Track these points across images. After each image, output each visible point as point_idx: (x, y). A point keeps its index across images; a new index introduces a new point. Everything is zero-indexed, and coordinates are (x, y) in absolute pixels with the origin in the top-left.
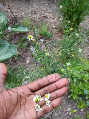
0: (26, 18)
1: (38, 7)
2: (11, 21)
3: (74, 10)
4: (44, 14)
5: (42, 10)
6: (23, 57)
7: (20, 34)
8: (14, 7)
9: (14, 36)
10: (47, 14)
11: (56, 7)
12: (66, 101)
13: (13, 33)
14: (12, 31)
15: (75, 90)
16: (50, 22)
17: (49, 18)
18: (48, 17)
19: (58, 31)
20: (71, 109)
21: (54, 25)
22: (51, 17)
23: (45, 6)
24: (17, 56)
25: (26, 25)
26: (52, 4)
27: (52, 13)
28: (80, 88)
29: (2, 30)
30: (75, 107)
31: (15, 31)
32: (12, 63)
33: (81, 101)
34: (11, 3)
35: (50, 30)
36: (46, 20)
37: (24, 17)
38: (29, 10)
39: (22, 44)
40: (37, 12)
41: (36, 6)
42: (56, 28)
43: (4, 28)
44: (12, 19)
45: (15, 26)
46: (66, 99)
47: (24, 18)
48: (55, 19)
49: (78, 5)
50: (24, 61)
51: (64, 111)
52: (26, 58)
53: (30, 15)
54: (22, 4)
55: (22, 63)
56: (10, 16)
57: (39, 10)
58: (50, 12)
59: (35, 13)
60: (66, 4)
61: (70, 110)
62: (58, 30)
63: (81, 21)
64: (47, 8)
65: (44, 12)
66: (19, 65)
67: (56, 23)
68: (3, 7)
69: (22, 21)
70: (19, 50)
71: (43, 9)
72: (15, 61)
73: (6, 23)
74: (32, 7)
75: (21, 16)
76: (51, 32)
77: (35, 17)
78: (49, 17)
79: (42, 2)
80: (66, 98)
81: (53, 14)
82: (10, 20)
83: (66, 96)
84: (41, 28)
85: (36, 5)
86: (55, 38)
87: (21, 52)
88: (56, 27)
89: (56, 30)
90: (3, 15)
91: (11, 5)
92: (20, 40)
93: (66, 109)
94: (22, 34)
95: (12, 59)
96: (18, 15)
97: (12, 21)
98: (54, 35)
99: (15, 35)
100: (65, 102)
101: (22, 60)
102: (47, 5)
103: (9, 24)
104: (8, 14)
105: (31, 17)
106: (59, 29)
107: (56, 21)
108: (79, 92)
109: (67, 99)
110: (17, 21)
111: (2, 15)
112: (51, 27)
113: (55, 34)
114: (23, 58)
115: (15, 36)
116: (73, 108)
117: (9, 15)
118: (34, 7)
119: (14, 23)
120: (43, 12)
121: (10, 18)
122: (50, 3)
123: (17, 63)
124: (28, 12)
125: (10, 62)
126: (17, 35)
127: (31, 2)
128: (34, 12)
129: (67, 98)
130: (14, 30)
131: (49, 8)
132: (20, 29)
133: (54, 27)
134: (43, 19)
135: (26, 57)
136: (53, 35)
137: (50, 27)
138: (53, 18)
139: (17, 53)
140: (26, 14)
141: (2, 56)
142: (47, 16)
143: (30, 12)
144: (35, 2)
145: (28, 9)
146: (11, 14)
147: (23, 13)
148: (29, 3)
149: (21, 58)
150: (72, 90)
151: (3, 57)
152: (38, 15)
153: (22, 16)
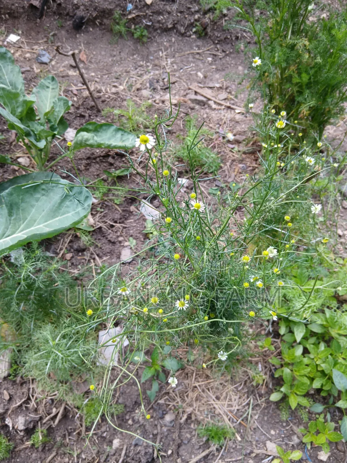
0: (131, 103)
1: (175, 67)
2: (78, 108)
3: (305, 78)
4: (196, 93)
5: (190, 78)
6: (109, 237)
7: (107, 156)
8: (90, 62)
9: (84, 162)
10: (208, 93)
11: (240, 68)
12: (263, 414)
13: (83, 150)
14: (81, 141)
15: (296, 374)
16: (215, 119)
17: (214, 106)
18: (211, 103)
19: (244, 153)
20: (280, 445)
21: (231, 131)
22: (222, 102)
23: (201, 65)
24: (89, 232)
25: (129, 125)
26: (228, 58)
27: (226, 88)
28: (317, 365)
29: (44, 135)
30: (295, 440)
31: (91, 142)
32: (69, 256)
33: (321, 419)
34: (82, 47)
35: (214, 147)
36: (204, 113)
37: (123, 100)
38: (145, 77)
39: (109, 190)
40: (174, 83)
41: (172, 63)
42: (238, 142)
43: (52, 128)
44: (83, 104)
45: (90, 127)
46: (264, 405)
47: (125, 103)
48: (237, 111)
49: (319, 60)
50: (111, 253)
51: (252, 452)
52: (120, 242)
53: (146, 93)
54: (122, 54)
55: (105, 258)
56: (75, 92)
57: (179, 77)
58: (218, 85)
59: (166, 89)
60: (278, 55)
61: (275, 450)
62: (243, 148)
63: (329, 118)
64: (209, 71)
65: (196, 84)
66: (93, 264)
67: (237, 122)
68: (51, 60)
69: (117, 112)
70: (97, 211)
71: (197, 75)
72: (81, 250)
73: (60, 112)
74: (156, 65)
75: (114, 94)
76: (219, 153)
77: (163, 102)
78: (215, 102)
79: (192, 48)
80: (261, 401)
81: (230, 93)
82: (76, 106)
83: (261, 396)
84: (181, 137)
85: (169, 61)
86: (233, 175)
87: (105, 219)
88: (238, 137)
89: (236, 149)
90: (51, 87)
91: (83, 57)
92: (104, 176)
93: (261, 445)
94: (113, 158)
95: (71, 241)
96: (103, 89)
97: (80, 111)
98: (228, 164)
99: (89, 158)
100: (256, 417)
101: (107, 247)
102: (210, 59)
103: (71, 118)
104: (69, 86)
105: (150, 101)
106: (247, 144)
107: (238, 117)
108: (312, 380)
109: (265, 408)
110: (99, 111)
111: (48, 85)
112: (221, 139)
113: (233, 161)
114: (110, 241)
115: (88, 161)
116: (286, 444)
117: (74, 88)
118: (164, 68)
119: (87, 118)
120: (194, 86)
121: (75, 99)
122: (220, 55)
123: (87, 259)
124: (139, 82)
125: (62, 252)
126: (95, 159)
127: (152, 49)
128: (161, 83)
129: (268, 402)
130: (87, 140)
131: (217, 70)
132: (109, 139)
133: (230, 136)
134: (192, 109)
135: (121, 239)
136: (225, 164)
137: (215, 136)
138: (229, 108)
139: (92, 221)
140: (134, 88)
141: (39, 224)
142: (209, 99)
143: (148, 85)
144: (166, 49)
145: (139, 71)
146: (80, 85)
147: (120, 84)
148: (145, 53)
149: (104, 240)
150: (287, 371)
151: (41, 226)
152: (175, 95)
153: (117, 93)
